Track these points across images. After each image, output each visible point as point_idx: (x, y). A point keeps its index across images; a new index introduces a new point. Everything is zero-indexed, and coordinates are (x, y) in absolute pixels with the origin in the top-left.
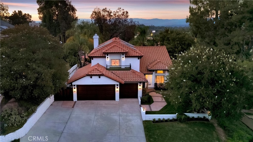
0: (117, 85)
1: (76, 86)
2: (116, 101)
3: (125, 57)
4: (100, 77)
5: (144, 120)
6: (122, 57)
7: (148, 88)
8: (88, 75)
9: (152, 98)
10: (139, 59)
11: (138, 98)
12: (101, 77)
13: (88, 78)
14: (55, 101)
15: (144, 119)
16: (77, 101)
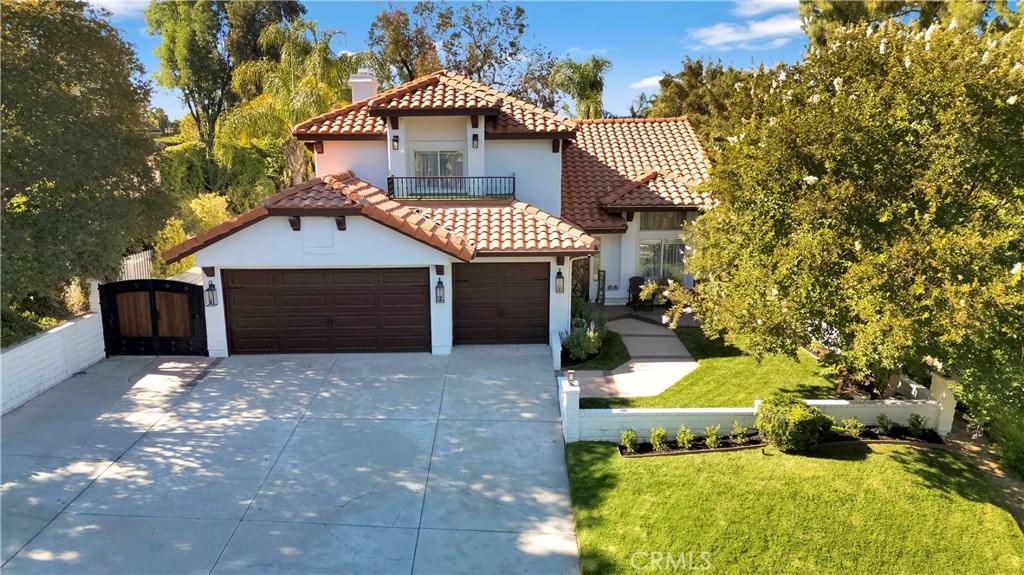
0: (440, 270)
1: (218, 274)
2: (437, 356)
3: (486, 139)
4: (341, 226)
5: (570, 441)
6: (470, 137)
7: (603, 300)
8: (274, 212)
9: (622, 342)
10: (555, 150)
11: (548, 343)
12: (350, 221)
13: (279, 226)
14: (112, 358)
15: (573, 436)
16: (225, 353)
